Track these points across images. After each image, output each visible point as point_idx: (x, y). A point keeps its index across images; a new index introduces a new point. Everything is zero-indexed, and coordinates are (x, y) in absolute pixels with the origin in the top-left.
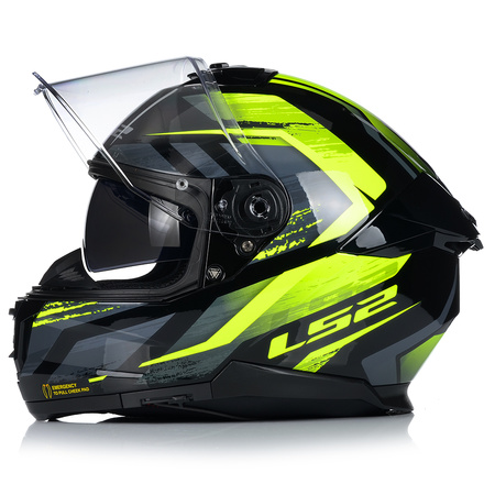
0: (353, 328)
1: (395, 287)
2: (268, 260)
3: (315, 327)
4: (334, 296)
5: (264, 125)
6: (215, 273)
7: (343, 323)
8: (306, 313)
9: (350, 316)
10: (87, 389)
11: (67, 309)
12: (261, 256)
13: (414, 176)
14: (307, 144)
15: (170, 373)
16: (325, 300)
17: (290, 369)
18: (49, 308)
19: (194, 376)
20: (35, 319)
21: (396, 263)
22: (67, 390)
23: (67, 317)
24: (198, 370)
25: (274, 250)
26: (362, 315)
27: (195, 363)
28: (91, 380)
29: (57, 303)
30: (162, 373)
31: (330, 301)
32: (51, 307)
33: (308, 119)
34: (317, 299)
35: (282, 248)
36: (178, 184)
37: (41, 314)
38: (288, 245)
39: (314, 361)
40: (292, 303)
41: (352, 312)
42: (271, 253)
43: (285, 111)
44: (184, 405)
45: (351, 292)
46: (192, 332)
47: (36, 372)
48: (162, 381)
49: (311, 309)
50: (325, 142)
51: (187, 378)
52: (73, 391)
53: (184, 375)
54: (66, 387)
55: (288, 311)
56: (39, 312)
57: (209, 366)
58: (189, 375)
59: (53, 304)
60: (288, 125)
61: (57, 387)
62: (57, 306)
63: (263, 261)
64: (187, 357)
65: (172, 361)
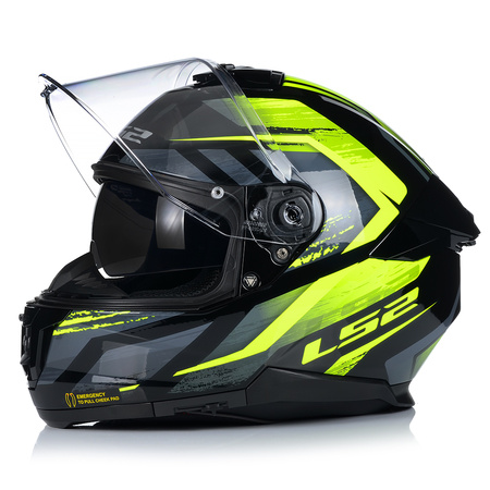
0: (380, 330)
1: (417, 289)
2: (304, 268)
3: (346, 332)
4: (364, 301)
5: (290, 131)
6: (251, 281)
7: (371, 327)
8: (339, 318)
9: (377, 319)
10: (117, 398)
11: (95, 318)
12: (297, 263)
13: (427, 179)
14: (334, 150)
15: (205, 381)
16: (356, 305)
17: (321, 374)
18: (75, 317)
19: (230, 384)
20: (56, 327)
21: (418, 266)
22: (94, 399)
23: (96, 327)
24: (234, 378)
25: (310, 257)
26: (388, 318)
27: (231, 371)
28: (121, 390)
29: (85, 312)
30: (197, 382)
31: (361, 306)
32: (79, 316)
33: (332, 125)
34: (349, 305)
35: (317, 255)
36: (213, 192)
37: (65, 323)
38: (322, 252)
39: (343, 365)
40: (326, 309)
41: (380, 316)
42: (306, 260)
43: (307, 116)
44: (217, 412)
45: (379, 296)
46: (229, 340)
47: (58, 380)
48: (198, 389)
49: (343, 314)
50: (350, 147)
51: (222, 386)
52: (101, 400)
53: (219, 383)
54: (93, 396)
55: (322, 317)
56: (62, 320)
57: (246, 374)
58: (224, 383)
59: (80, 313)
60: (313, 130)
61: (82, 396)
62: (84, 315)
63: (299, 269)
64: (223, 365)
65: (208, 369)
